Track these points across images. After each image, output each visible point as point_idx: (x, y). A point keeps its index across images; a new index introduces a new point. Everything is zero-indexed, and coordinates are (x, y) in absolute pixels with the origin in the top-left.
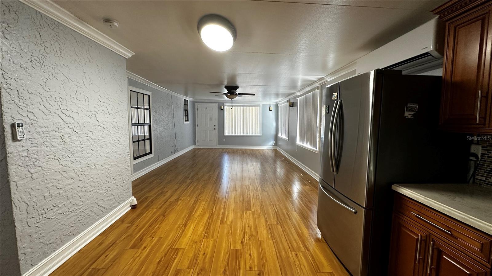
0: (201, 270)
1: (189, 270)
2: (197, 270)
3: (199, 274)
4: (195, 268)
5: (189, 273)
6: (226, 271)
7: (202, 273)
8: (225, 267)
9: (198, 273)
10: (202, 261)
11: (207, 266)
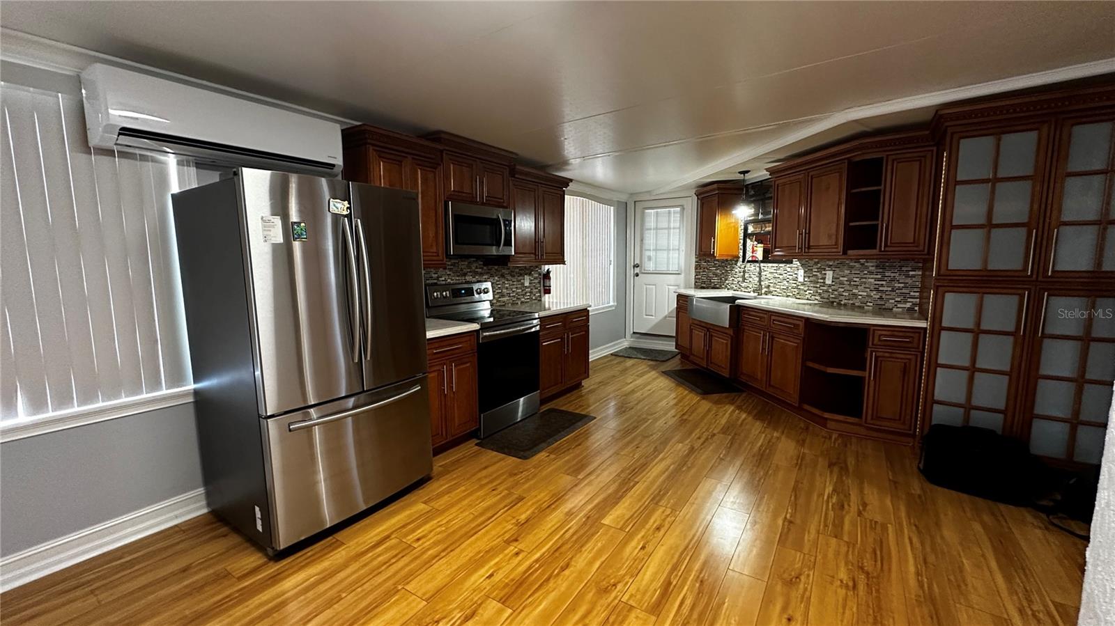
0: (606, 591)
1: (632, 602)
2: (613, 595)
3: (614, 585)
4: (617, 601)
5: (631, 596)
6: (562, 568)
7: (606, 585)
8: (558, 574)
9: (614, 587)
10: (595, 613)
11: (591, 594)
